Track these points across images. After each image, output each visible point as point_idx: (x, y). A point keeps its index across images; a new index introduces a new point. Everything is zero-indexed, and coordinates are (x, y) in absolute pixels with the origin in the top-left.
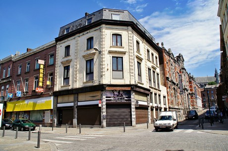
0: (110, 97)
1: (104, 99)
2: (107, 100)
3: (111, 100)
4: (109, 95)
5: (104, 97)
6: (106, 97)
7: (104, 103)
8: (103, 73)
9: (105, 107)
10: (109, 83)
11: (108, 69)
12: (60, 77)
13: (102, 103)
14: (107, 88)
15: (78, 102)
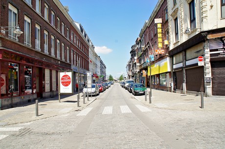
0: (217, 50)
1: (208, 54)
2: (211, 55)
3: (219, 54)
4: (215, 47)
5: (207, 50)
6: (211, 51)
7: (208, 60)
8: (204, 15)
9: (209, 65)
10: (215, 28)
11: (212, 7)
12: (172, 34)
13: (205, 59)
14: (209, 37)
15: (186, 60)
